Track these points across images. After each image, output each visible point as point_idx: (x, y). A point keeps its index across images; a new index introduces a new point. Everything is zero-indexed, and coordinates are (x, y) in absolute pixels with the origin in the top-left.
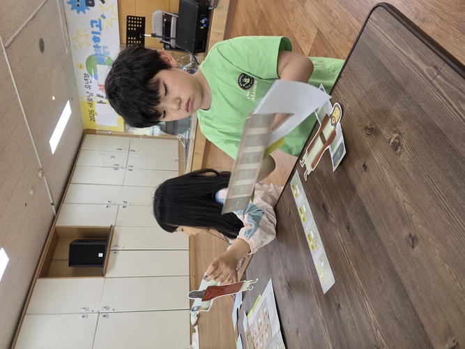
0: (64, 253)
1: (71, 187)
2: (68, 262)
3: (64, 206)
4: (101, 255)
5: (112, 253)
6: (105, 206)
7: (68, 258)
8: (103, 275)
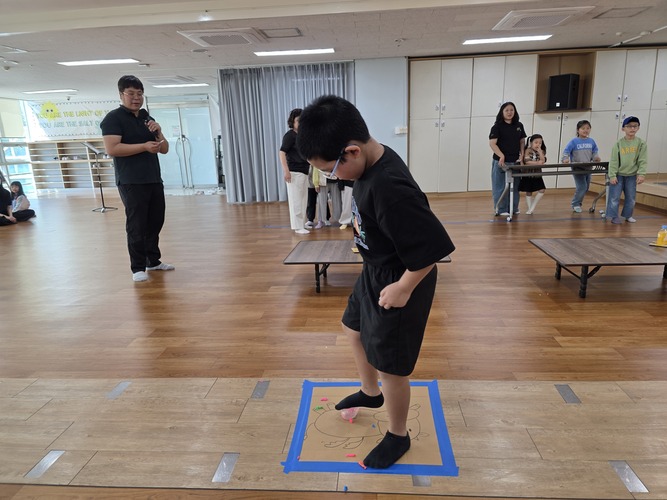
0: (567, 68)
1: (653, 51)
2: (556, 74)
3: (623, 52)
4: (558, 105)
5: (560, 115)
6: (620, 96)
7: (562, 74)
8: (537, 111)
